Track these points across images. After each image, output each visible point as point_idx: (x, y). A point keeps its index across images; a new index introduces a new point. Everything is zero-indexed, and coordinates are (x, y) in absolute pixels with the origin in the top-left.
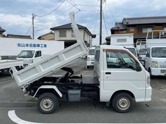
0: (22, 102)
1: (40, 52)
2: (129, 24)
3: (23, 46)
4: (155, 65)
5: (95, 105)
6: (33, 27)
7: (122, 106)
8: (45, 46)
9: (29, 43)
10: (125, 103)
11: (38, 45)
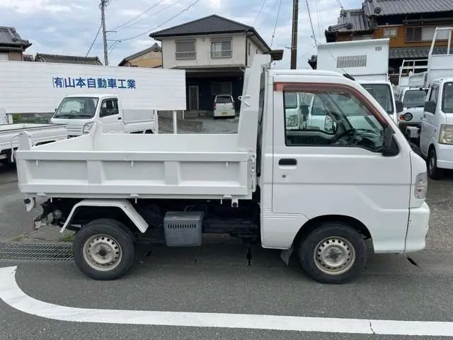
0: (43, 243)
1: (116, 100)
2: (382, 14)
3: (70, 86)
4: (449, 138)
5: (249, 257)
6: (105, 32)
7: (329, 263)
8: (132, 84)
9: (85, 77)
10: (340, 254)
11: (112, 83)
